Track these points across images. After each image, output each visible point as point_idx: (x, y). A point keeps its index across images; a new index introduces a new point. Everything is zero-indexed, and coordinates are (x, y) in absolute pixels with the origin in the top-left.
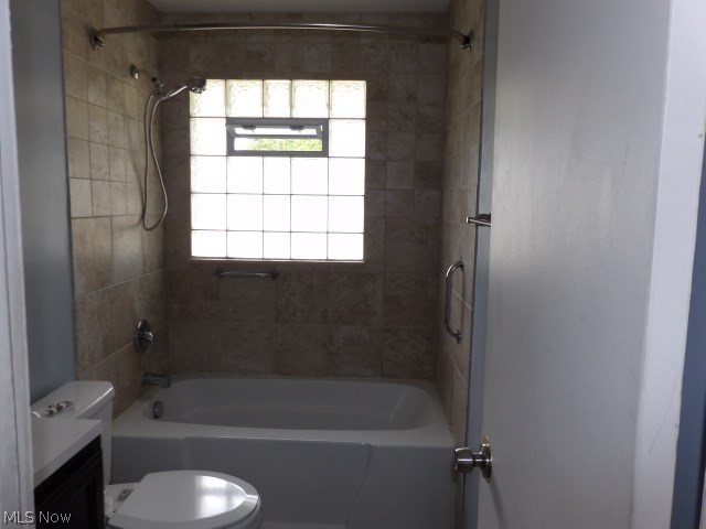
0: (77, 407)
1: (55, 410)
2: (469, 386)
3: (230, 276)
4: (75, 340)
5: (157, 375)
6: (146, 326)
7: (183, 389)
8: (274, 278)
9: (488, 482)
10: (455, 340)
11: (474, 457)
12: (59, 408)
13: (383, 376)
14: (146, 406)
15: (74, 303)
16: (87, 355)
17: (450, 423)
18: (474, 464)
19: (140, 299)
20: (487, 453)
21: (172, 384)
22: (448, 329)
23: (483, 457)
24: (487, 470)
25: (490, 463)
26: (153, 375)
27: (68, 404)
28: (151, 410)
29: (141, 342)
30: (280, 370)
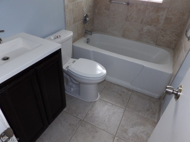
0: (62, 37)
1: (56, 37)
2: (186, 57)
3: (114, 3)
4: (65, 18)
5: (89, 31)
6: (87, 16)
7: (95, 36)
8: (128, 5)
9: (176, 100)
10: (187, 39)
11: (174, 91)
12: (57, 37)
13: (156, 44)
14: (85, 39)
15: (65, 6)
16: (68, 23)
17: (173, 66)
18: (173, 93)
19: (86, 7)
20: (180, 91)
21: (92, 35)
22: (186, 34)
23: (178, 92)
24: (177, 97)
25: (179, 95)
26: (88, 31)
27: (60, 36)
28: (86, 40)
29: (85, 21)
30: (124, 36)
